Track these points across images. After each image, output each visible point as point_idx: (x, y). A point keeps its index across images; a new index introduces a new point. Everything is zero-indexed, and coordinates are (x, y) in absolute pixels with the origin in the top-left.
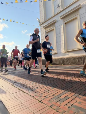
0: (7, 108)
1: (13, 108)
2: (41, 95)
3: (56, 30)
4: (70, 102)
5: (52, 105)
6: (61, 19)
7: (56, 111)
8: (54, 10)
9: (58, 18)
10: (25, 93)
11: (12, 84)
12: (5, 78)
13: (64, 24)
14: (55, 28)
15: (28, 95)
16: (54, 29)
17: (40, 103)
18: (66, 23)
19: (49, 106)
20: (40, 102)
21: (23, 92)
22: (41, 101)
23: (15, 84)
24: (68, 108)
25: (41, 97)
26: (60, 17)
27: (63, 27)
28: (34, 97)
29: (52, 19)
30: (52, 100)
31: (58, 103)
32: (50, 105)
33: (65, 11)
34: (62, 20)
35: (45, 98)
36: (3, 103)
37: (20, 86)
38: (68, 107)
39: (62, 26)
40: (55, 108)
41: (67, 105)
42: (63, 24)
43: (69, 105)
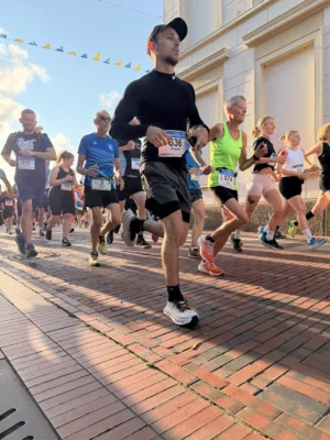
0: (28, 384)
1: (50, 385)
2: (155, 342)
3: (225, 91)
4: (262, 372)
5: (194, 379)
6: (250, 45)
7: (208, 403)
8: (223, 8)
9: (235, 43)
10: (94, 330)
11: (48, 295)
12: (22, 271)
13: (259, 69)
14: (220, 83)
15: (107, 339)
16: (216, 88)
17: (152, 371)
18: (265, 66)
19: (185, 385)
20: (152, 367)
21: (88, 326)
22: (156, 365)
23: (60, 295)
24: (255, 394)
25: (154, 350)
26: (245, 38)
27: (253, 82)
28: (129, 348)
29: (210, 46)
30: (196, 362)
31: (220, 374)
32: (187, 381)
33: (264, 12)
34: (252, 49)
35: (170, 352)
36: (11, 365)
37: (77, 303)
38: (255, 390)
39: (251, 76)
40: (206, 390)
41: (252, 382)
42: (255, 66)
43: (259, 383)
